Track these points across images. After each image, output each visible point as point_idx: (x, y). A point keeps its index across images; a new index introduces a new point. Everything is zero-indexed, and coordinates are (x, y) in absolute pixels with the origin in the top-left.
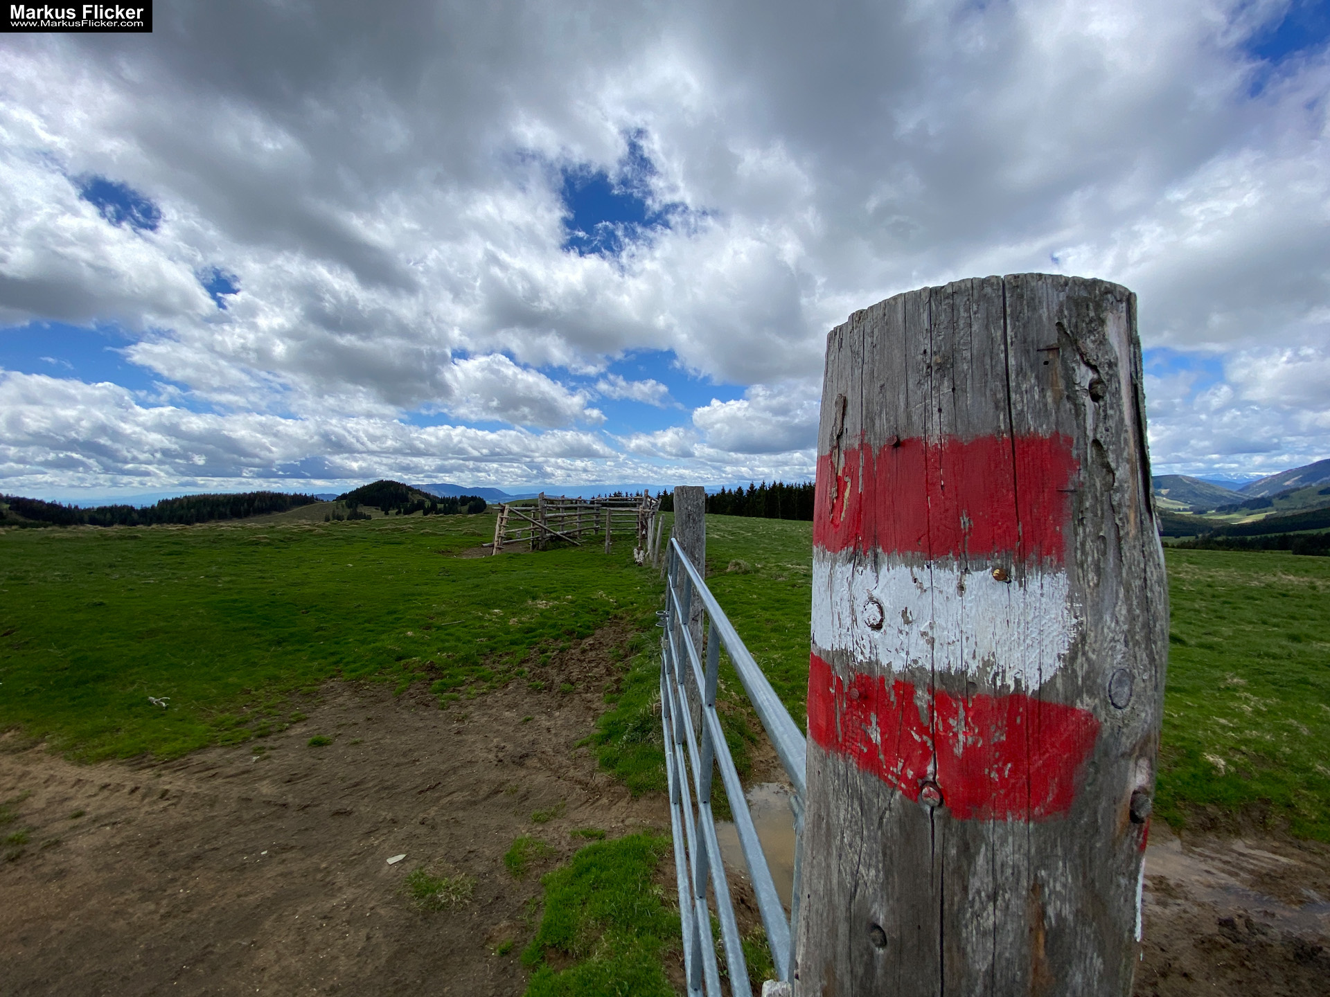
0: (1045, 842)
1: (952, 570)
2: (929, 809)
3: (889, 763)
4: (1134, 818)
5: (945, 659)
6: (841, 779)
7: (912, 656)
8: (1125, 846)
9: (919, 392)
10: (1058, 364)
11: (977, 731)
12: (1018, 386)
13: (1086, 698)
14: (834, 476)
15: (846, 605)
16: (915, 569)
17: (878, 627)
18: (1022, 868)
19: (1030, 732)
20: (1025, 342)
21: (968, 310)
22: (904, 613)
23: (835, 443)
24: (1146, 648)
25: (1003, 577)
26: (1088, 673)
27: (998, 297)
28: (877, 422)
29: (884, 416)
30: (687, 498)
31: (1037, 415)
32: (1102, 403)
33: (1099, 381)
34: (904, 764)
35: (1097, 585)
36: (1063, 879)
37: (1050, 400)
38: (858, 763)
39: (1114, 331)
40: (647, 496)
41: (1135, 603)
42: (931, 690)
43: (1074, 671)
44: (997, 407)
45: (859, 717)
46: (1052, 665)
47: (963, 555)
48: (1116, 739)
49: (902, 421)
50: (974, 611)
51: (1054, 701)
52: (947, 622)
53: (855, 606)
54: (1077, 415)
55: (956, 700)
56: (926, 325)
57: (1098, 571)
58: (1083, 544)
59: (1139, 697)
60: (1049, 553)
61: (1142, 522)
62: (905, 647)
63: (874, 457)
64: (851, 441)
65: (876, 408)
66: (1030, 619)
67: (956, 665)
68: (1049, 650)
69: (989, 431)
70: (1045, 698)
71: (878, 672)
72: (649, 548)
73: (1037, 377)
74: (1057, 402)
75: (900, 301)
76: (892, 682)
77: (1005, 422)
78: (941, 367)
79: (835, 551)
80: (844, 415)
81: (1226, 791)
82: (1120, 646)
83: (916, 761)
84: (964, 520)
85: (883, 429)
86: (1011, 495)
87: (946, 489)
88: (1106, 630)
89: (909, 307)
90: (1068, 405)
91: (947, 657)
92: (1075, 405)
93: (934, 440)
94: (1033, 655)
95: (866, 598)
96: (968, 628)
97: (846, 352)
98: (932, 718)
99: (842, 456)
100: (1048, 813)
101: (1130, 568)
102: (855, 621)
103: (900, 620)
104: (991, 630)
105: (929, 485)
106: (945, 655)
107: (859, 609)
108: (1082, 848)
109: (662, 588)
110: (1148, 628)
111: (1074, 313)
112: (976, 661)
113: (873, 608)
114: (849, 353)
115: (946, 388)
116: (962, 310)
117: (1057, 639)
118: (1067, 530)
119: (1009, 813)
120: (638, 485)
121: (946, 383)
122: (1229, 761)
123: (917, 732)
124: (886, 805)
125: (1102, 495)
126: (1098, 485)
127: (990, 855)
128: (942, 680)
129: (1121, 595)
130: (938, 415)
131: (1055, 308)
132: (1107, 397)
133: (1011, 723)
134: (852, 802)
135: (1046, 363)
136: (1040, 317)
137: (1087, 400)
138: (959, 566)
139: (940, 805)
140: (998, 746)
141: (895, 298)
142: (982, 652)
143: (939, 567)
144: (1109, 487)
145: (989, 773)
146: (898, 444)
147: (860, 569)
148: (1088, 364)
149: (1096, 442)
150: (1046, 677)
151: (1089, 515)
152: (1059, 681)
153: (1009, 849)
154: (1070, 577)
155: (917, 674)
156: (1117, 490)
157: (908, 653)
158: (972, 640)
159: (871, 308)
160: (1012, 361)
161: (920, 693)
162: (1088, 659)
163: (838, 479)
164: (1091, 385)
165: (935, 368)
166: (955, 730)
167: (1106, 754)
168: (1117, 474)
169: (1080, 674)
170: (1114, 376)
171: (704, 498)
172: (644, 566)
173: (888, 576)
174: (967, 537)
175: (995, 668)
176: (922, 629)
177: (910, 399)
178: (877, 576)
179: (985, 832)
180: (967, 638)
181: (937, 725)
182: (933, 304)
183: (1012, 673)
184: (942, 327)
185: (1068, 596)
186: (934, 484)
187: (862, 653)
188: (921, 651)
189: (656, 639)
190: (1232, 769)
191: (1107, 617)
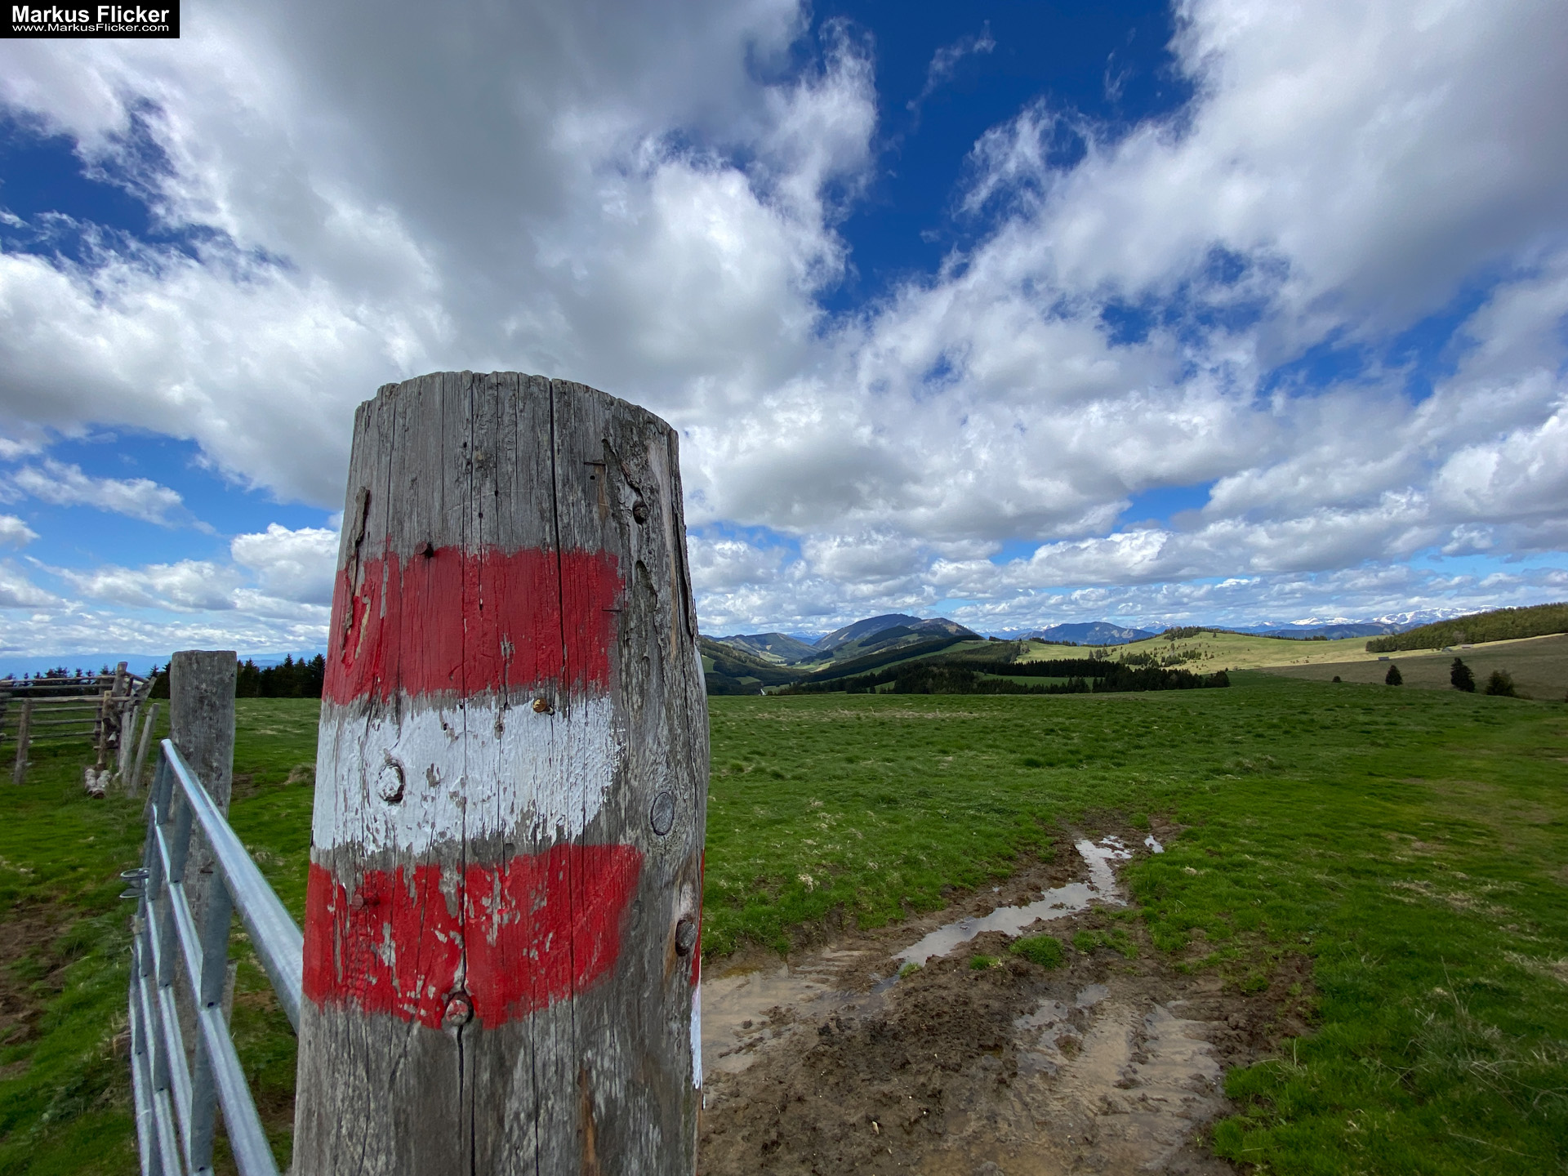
0: (590, 1014)
1: (490, 708)
2: (455, 1031)
3: (405, 987)
4: (680, 951)
5: (479, 822)
6: (340, 1038)
7: (439, 829)
8: (675, 985)
9: (457, 492)
10: (604, 480)
11: (514, 904)
12: (564, 497)
13: (629, 831)
14: (349, 596)
15: (356, 776)
16: (445, 712)
17: (396, 799)
18: (566, 1060)
19: (573, 886)
20: (571, 451)
21: (514, 406)
22: (430, 772)
23: (353, 552)
24: (687, 767)
25: (545, 708)
26: (630, 802)
27: (545, 398)
28: (407, 525)
29: (415, 517)
30: (200, 671)
31: (583, 531)
32: (645, 526)
33: (642, 505)
34: (425, 981)
35: (641, 708)
36: (611, 1052)
37: (596, 516)
38: (364, 1005)
39: (656, 459)
40: (124, 674)
41: (676, 722)
42: (462, 869)
43: (617, 804)
44: (542, 518)
45: (367, 935)
46: (595, 801)
47: (502, 688)
48: (660, 869)
49: (437, 526)
50: (513, 754)
51: (598, 843)
52: (481, 774)
53: (368, 777)
54: (622, 534)
55: (491, 871)
56: (468, 415)
57: (642, 693)
58: (628, 666)
59: (680, 818)
60: (594, 677)
61: (682, 643)
62: (430, 818)
63: (401, 569)
64: (373, 549)
65: (406, 507)
66: (573, 753)
67: (492, 825)
68: (593, 786)
69: (534, 543)
70: (589, 842)
71: (395, 862)
72: (122, 763)
73: (584, 491)
74: (603, 519)
75: (438, 380)
76: (412, 871)
77: (551, 534)
78: (482, 465)
79: (344, 703)
80: (366, 513)
81: (815, 904)
82: (662, 769)
83: (438, 970)
84: (505, 645)
85: (413, 534)
86: (556, 614)
87: (484, 608)
88: (647, 753)
89: (448, 388)
90: (614, 524)
91: (481, 819)
92: (620, 523)
93: (473, 550)
94: (577, 793)
95: (381, 760)
96: (506, 776)
97: (373, 432)
98: (462, 905)
99: (362, 568)
100: (592, 977)
101: (672, 687)
102: (366, 797)
103: (425, 782)
104: (532, 773)
105: (466, 604)
106: (478, 817)
107: (372, 779)
108: (629, 1005)
109: (140, 833)
110: (688, 746)
111: (619, 432)
112: (515, 815)
113: (392, 772)
114: (376, 436)
115: (488, 490)
116: (507, 405)
117: (601, 771)
118: (612, 652)
119: (551, 996)
120: (109, 655)
121: (488, 484)
122: (815, 877)
123: (442, 931)
124: (400, 1050)
125: (646, 616)
126: (642, 605)
127: (529, 1060)
128: (474, 850)
129: (663, 715)
130: (478, 521)
131: (602, 425)
132: (650, 520)
133: (553, 883)
134: (356, 1067)
135: (592, 478)
136: (587, 429)
137: (631, 520)
138: (498, 702)
139: (469, 1019)
140: (538, 915)
141: (432, 376)
142: (521, 803)
143: (475, 706)
144: (652, 609)
145: (528, 953)
146: (429, 553)
147: (377, 722)
148: (632, 486)
149: (640, 563)
150: (590, 817)
151: (634, 636)
152: (603, 819)
153: (550, 1042)
154: (615, 702)
155: (445, 850)
156: (658, 612)
157: (433, 826)
158: (510, 790)
159: (406, 383)
160: (559, 470)
161: (447, 875)
162: (631, 789)
163: (354, 601)
164: (634, 509)
165: (476, 466)
166: (489, 911)
167: (650, 888)
168: (660, 596)
169: (623, 806)
170: (655, 502)
171: (235, 669)
172: (108, 797)
173: (412, 726)
174: (508, 665)
175: (535, 819)
176: (452, 789)
177: (446, 499)
178: (399, 729)
179: (523, 1033)
180: (505, 789)
181: (467, 911)
182: (475, 391)
183: (554, 821)
184: (485, 419)
185: (612, 722)
186: (471, 603)
187: (375, 840)
188: (449, 819)
189: (123, 924)
190: (818, 883)
191: (650, 740)
